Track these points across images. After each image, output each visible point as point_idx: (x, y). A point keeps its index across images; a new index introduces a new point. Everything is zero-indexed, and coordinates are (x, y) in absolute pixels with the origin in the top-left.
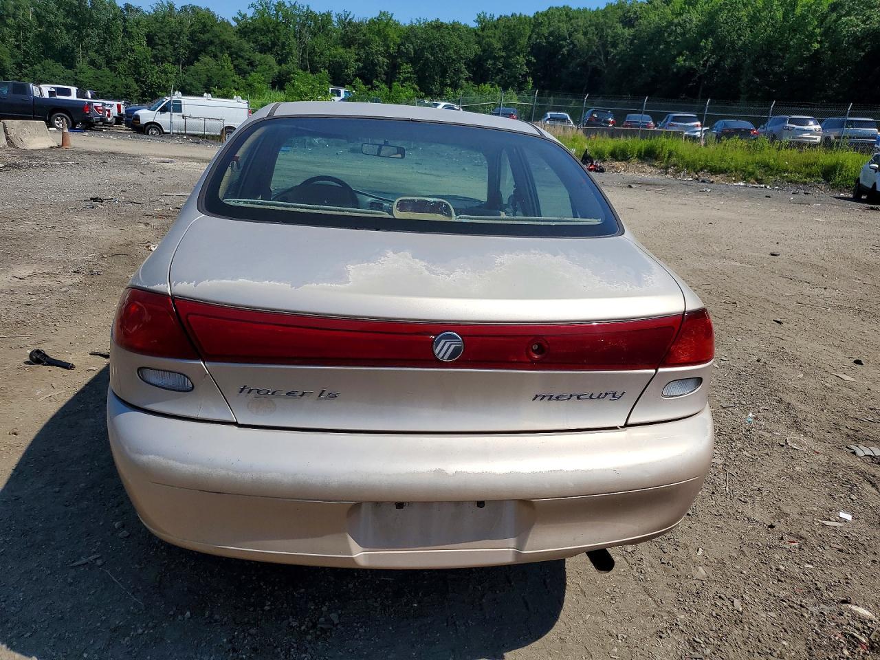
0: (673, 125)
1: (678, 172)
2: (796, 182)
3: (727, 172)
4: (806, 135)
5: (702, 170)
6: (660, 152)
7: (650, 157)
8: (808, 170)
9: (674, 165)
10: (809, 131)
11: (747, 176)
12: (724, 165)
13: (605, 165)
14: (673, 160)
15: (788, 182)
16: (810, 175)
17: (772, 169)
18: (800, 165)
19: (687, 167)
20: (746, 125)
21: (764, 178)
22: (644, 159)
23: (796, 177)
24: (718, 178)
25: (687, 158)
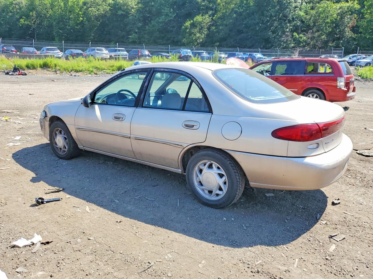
0: (48, 52)
1: (62, 72)
2: (109, 73)
3: (82, 71)
4: (104, 55)
5: (71, 71)
6: (50, 65)
7: (46, 67)
8: (112, 69)
9: (59, 70)
10: (104, 53)
11: (91, 72)
12: (81, 69)
13: (26, 72)
14: (58, 68)
15: (107, 73)
16: (113, 70)
17: (99, 69)
18: (109, 67)
19: (65, 70)
20: (80, 51)
21: (97, 72)
22: (43, 68)
23: (109, 71)
24: (79, 74)
25: (64, 67)
